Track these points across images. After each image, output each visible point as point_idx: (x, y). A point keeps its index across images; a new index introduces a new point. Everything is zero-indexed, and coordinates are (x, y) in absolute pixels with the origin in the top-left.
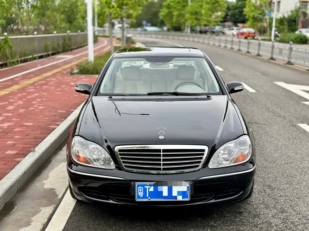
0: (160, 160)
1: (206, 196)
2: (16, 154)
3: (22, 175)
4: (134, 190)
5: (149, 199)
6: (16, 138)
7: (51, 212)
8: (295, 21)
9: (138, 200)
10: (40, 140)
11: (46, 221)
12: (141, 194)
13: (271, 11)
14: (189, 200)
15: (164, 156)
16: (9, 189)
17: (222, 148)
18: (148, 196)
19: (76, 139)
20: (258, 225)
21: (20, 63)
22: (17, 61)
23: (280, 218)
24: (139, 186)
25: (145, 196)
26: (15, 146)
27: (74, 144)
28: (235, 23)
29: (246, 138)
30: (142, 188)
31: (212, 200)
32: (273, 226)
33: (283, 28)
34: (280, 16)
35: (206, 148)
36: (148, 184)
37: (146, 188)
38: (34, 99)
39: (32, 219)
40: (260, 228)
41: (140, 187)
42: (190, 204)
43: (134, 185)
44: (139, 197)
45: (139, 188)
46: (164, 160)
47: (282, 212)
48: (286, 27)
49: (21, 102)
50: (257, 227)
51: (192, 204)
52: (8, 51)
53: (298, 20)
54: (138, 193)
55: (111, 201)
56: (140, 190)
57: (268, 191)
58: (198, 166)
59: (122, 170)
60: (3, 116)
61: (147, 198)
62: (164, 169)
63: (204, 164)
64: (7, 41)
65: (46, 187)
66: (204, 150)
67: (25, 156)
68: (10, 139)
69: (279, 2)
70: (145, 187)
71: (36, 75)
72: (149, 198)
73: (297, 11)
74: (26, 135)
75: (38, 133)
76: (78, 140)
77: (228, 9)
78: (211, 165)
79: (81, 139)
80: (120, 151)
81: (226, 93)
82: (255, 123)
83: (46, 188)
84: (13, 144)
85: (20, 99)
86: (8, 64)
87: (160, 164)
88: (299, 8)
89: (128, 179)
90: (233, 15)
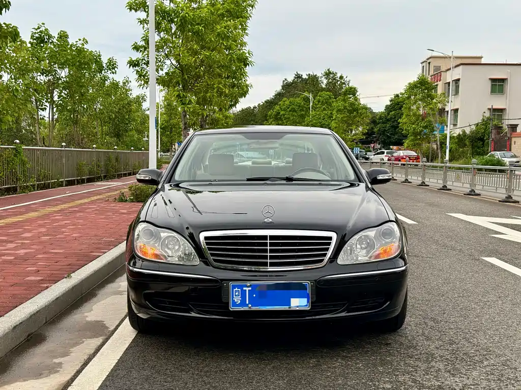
0: (266, 251)
1: (334, 306)
2: (42, 280)
3: (53, 301)
4: (228, 295)
5: (250, 308)
6: (39, 265)
7: (99, 343)
8: (482, 139)
9: (232, 308)
10: (78, 267)
11: (93, 352)
12: (237, 300)
13: (443, 123)
14: (309, 308)
15: (271, 244)
16: (34, 314)
17: (357, 237)
18: (247, 303)
19: (141, 227)
20: (413, 355)
21: (37, 190)
22: (33, 186)
23: (448, 350)
24: (234, 287)
25: (243, 303)
26: (39, 272)
27: (138, 235)
28: (386, 144)
29: (392, 226)
30: (240, 290)
31: (344, 313)
32: (437, 357)
33: (463, 152)
34: (457, 132)
35: (334, 235)
36: (249, 284)
37: (246, 290)
38: (65, 226)
39: (71, 349)
40: (415, 358)
41: (236, 289)
42: (311, 318)
43: (228, 286)
44: (235, 304)
45: (234, 290)
46: (271, 251)
47: (451, 344)
48: (468, 150)
49: (43, 230)
50: (411, 358)
51: (314, 317)
52: (18, 169)
53: (488, 139)
54: (233, 297)
55: (193, 314)
56: (237, 293)
57: (431, 323)
58: (322, 261)
59: (209, 266)
60: (17, 243)
61: (247, 305)
62: (272, 264)
63: (331, 257)
64: (19, 153)
65: (88, 319)
66: (330, 238)
67: (56, 282)
68: (30, 266)
69: (456, 111)
70: (244, 289)
71: (65, 203)
72: (250, 305)
73: (486, 122)
74: (55, 261)
75: (72, 260)
76: (144, 228)
77: (374, 122)
78: (341, 260)
79: (149, 227)
80: (206, 238)
81: (365, 180)
82: (415, 256)
83: (90, 320)
84: (36, 270)
85: (41, 226)
86: (18, 188)
87: (266, 257)
88: (489, 119)
89: (219, 278)
90: (382, 132)
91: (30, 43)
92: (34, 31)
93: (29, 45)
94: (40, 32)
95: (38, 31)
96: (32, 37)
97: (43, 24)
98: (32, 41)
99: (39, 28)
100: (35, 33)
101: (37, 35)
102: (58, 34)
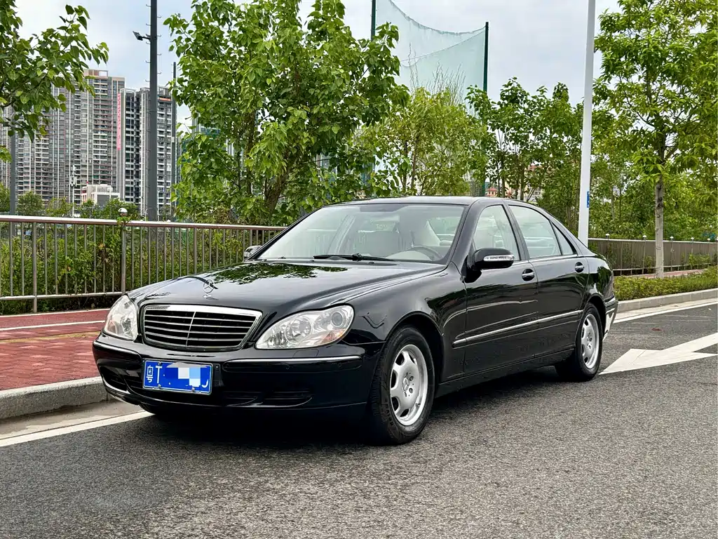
1: (247, 395)
4: (142, 372)
5: (159, 388)
9: (145, 387)
12: (150, 378)
14: (210, 394)
15: (195, 322)
18: (158, 382)
24: (148, 364)
25: (154, 383)
30: (153, 368)
31: (256, 404)
35: (259, 315)
36: (161, 363)
41: (150, 367)
43: (143, 363)
44: (147, 383)
46: (193, 329)
54: (146, 375)
56: (150, 371)
58: (239, 342)
59: (142, 342)
61: (157, 385)
62: (190, 343)
66: (253, 318)
70: (157, 367)
72: (160, 385)
80: (147, 312)
89: (140, 353)
91: (499, 103)
92: (505, 89)
93: (498, 107)
94: (511, 89)
95: (510, 87)
96: (502, 95)
97: (515, 78)
98: (502, 101)
99: (511, 84)
100: (507, 91)
101: (507, 94)
102: (555, 89)
